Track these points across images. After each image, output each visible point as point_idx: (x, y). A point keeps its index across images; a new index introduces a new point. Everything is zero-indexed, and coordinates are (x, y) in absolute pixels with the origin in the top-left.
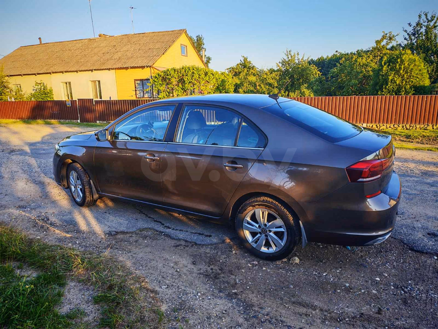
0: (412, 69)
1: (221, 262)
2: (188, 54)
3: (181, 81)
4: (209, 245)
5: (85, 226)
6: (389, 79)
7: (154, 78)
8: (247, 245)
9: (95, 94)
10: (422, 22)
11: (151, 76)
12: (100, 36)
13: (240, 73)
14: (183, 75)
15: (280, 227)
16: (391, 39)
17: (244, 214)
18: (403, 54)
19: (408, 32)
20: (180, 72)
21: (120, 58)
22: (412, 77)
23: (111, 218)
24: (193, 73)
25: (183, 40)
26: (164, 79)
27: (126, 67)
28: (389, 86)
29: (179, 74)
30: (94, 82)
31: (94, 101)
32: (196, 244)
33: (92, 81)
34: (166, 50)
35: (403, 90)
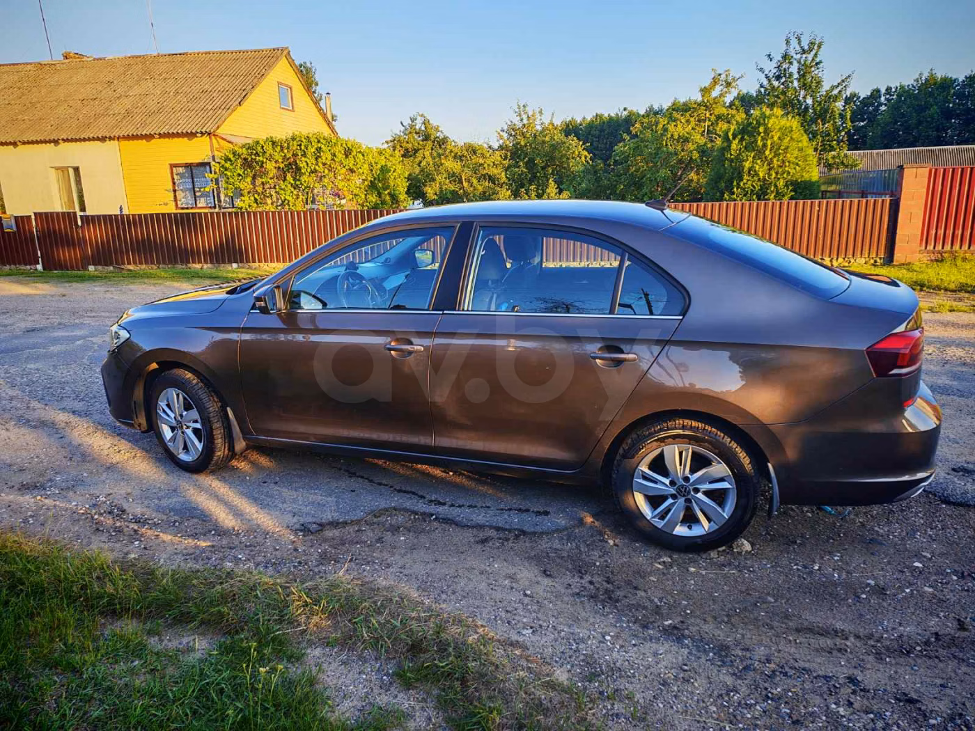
0: (787, 148)
1: (598, 567)
2: (295, 106)
3: (292, 168)
4: (554, 532)
5: (231, 517)
6: (743, 168)
7: (223, 162)
8: (641, 524)
9: (66, 200)
10: (792, 52)
11: (213, 157)
12: (66, 57)
13: (416, 151)
14: (295, 155)
15: (722, 480)
16: (728, 84)
17: (636, 459)
18: (769, 117)
19: (766, 72)
20: (288, 148)
21: (128, 112)
22: (787, 164)
23: (287, 493)
24: (319, 150)
25: (282, 72)
26: (247, 164)
27: (148, 133)
28: (745, 181)
29: (286, 151)
30: (63, 169)
31: (78, 217)
32: (524, 533)
33: (57, 169)
34: (244, 94)
35: (772, 189)
